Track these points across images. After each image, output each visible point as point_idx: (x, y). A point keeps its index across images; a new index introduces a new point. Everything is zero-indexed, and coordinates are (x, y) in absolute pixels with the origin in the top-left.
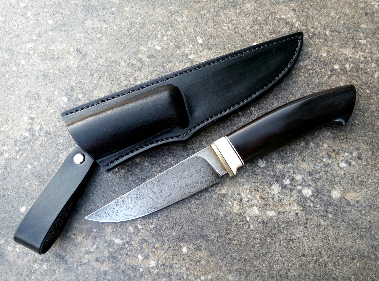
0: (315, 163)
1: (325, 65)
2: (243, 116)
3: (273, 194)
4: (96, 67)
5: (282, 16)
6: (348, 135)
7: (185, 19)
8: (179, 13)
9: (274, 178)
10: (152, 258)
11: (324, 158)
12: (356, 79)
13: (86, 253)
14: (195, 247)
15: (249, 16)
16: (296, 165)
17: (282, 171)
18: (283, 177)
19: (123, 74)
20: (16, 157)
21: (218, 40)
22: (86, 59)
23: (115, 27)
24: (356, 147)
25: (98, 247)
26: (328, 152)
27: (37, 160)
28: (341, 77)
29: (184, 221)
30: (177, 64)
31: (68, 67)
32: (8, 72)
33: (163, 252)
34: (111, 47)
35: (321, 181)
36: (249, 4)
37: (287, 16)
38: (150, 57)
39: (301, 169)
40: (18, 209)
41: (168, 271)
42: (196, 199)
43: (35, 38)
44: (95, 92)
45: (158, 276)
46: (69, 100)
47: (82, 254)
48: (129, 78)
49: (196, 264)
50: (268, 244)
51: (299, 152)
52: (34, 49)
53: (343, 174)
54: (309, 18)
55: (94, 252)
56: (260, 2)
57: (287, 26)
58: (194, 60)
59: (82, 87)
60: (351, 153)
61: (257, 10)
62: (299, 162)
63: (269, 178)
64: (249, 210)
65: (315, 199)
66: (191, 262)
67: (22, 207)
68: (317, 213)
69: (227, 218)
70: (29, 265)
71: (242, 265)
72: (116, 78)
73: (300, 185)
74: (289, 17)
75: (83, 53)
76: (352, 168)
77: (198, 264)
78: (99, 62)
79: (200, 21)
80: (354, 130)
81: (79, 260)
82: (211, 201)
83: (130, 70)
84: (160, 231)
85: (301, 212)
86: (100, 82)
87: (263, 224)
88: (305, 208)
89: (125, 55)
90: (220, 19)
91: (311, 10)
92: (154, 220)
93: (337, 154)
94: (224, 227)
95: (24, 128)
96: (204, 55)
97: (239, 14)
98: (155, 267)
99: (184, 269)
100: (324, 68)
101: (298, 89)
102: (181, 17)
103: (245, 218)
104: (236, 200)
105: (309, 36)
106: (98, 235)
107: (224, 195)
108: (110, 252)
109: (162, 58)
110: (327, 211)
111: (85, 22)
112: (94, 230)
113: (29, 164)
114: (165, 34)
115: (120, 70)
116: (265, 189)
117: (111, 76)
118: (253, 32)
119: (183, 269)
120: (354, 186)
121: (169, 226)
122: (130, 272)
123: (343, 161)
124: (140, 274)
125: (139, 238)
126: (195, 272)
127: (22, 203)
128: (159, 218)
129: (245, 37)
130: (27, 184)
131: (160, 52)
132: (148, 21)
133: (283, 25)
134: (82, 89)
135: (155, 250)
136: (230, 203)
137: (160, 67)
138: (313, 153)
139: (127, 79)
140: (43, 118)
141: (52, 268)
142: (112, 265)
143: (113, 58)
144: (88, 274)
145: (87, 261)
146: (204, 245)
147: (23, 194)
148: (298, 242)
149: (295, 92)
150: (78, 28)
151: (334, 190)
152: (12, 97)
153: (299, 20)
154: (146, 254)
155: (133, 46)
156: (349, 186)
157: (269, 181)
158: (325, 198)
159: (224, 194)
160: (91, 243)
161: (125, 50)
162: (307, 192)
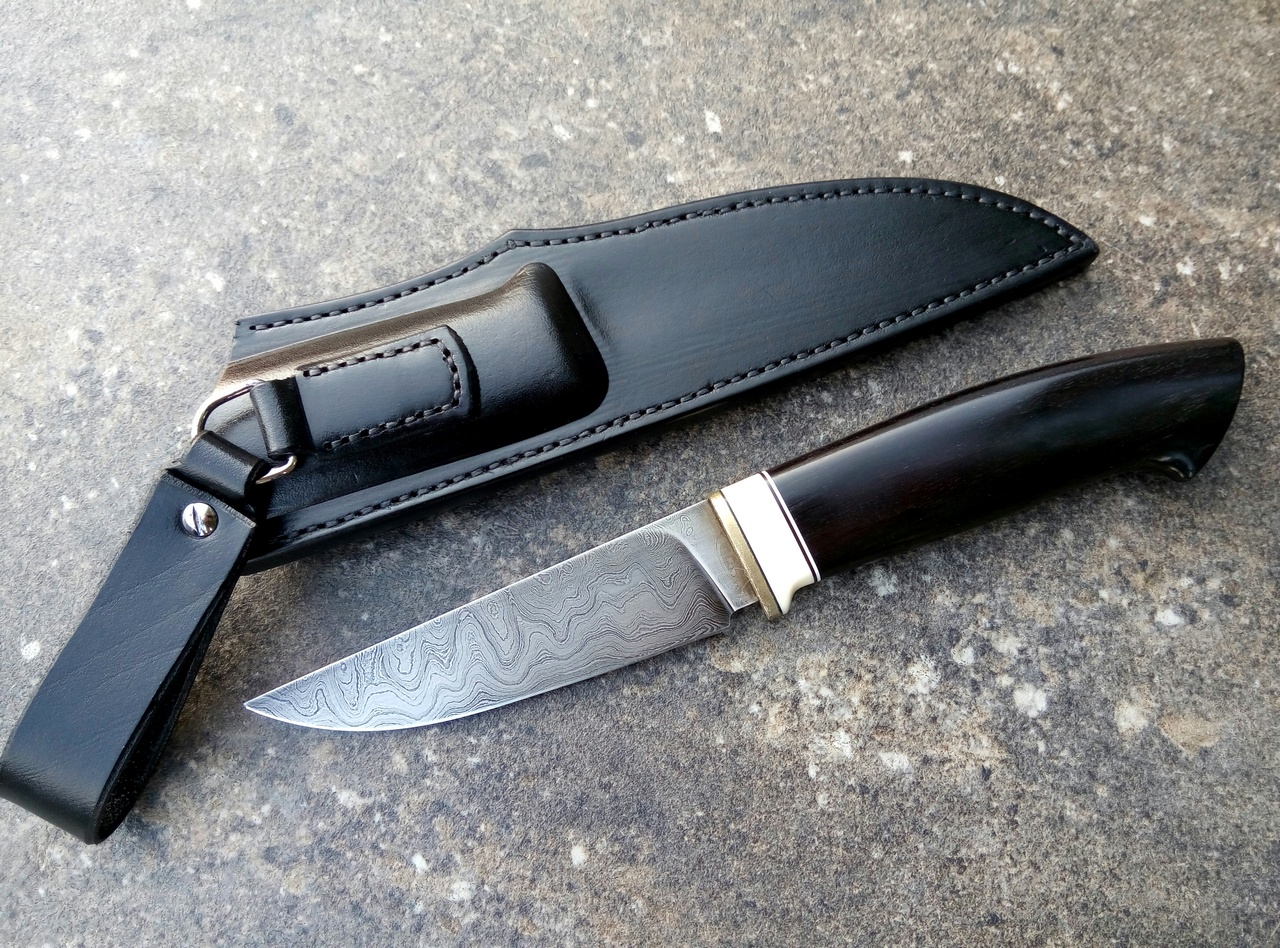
0: (1072, 601)
1: (1145, 259)
2: (836, 406)
3: (910, 692)
4: (338, 180)
5: (1014, 69)
6: (1197, 514)
7: (668, 42)
8: (649, 19)
9: (918, 639)
10: (463, 870)
11: (1104, 586)
12: (1248, 319)
13: (234, 829)
14: (617, 848)
15: (896, 55)
16: (1004, 599)
17: (952, 617)
18: (954, 637)
19: (431, 215)
20: (26, 464)
21: (776, 128)
22: (304, 145)
23: (418, 45)
24: (1222, 560)
25: (275, 812)
26: (1120, 566)
27: (97, 484)
28: (1196, 307)
29: (588, 754)
30: (622, 198)
31: (239, 170)
32: (28, 163)
33: (502, 854)
34: (397, 114)
35: (1085, 668)
36: (902, 11)
37: (1031, 70)
38: (531, 162)
39: (1019, 616)
40: (15, 649)
41: (512, 921)
42: (638, 682)
43: (134, 53)
44: (326, 267)
45: (476, 933)
46: (230, 285)
47: (219, 830)
48: (449, 231)
49: (613, 910)
50: (874, 867)
51: (1019, 556)
52: (127, 91)
53: (1164, 652)
54: (1108, 84)
55: (261, 828)
56: (940, 9)
57: (1029, 104)
58: (685, 190)
59: (281, 243)
60: (1201, 581)
61: (928, 36)
62: (1015, 591)
63: (902, 637)
64: (818, 742)
65: (1055, 726)
66: (596, 901)
67: (28, 642)
68: (1057, 776)
69: (740, 761)
70: (31, 845)
71: (774, 929)
72: (403, 225)
73: (1010, 672)
74: (1039, 75)
75: (297, 123)
76: (1197, 633)
77: (621, 910)
78: (349, 163)
79: (721, 53)
80: (1222, 499)
81: (207, 850)
82: (691, 694)
83: (455, 201)
84: (499, 781)
85: (1000, 766)
86: (347, 233)
87: (863, 793)
88: (1017, 757)
89: (446, 146)
90: (793, 55)
91: (1116, 57)
92: (484, 738)
93: (1151, 576)
94: (726, 790)
95: (64, 366)
96: (723, 176)
97: (861, 42)
98: (467, 905)
99: (569, 920)
100: (1142, 267)
101: (1041, 335)
102: (654, 33)
103: (802, 766)
104: (778, 701)
105: (1099, 148)
106: (282, 769)
107: (738, 680)
108: (315, 834)
109: (574, 173)
110: (1092, 776)
111: (316, 16)
112: (271, 751)
113: (68, 495)
114: (591, 85)
115: (422, 199)
116: (885, 673)
117: (387, 217)
118: (903, 114)
119: (566, 920)
120: (1196, 697)
121: (532, 765)
122: (378, 911)
123: (1171, 606)
124: (414, 921)
125: (422, 796)
126: (605, 936)
127: (28, 628)
128: (500, 733)
129: (874, 130)
130: (54, 563)
131: (567, 148)
132: (536, 34)
133: (1012, 101)
134: (279, 250)
135: (476, 843)
136: (755, 708)
137: (563, 203)
138: (1069, 566)
139: (443, 232)
140: (136, 338)
141: (111, 865)
142: (320, 880)
143: (401, 155)
144: (232, 900)
145: (233, 855)
146: (647, 846)
147: (35, 596)
148: (980, 872)
149: (1029, 342)
150: (290, 34)
151: (1126, 703)
152: (35, 252)
153: (1071, 90)
154: (443, 856)
155: (474, 119)
156: (1180, 694)
157: (901, 648)
158: (1093, 728)
159: (737, 674)
160: (255, 795)
161: (444, 130)
162: (1032, 700)
